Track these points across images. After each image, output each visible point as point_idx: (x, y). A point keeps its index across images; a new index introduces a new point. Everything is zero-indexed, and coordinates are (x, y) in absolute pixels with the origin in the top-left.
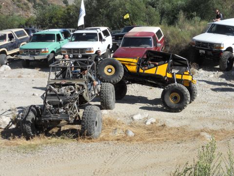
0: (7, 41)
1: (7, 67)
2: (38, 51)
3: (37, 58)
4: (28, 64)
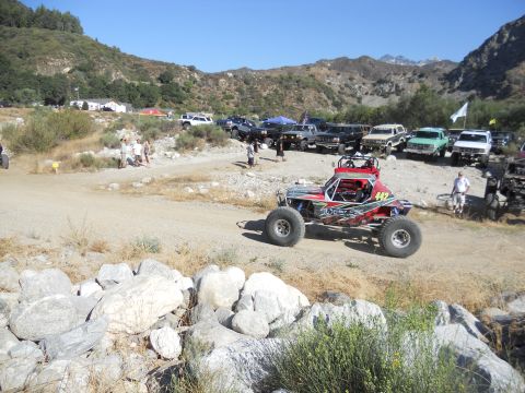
0: (392, 135)
1: (393, 157)
2: (427, 146)
3: (424, 152)
4: (411, 156)
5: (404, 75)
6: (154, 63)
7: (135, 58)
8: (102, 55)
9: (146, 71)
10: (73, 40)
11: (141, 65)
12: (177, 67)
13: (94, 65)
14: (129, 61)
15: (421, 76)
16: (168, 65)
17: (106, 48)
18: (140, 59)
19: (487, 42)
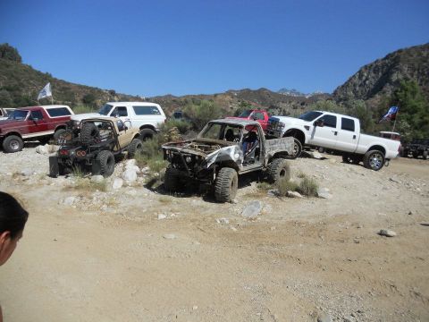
5: (290, 102)
6: (80, 87)
7: (64, 82)
8: (32, 79)
9: (73, 93)
10: (8, 66)
11: (69, 89)
12: (100, 91)
13: (24, 86)
14: (58, 85)
15: (302, 104)
16: (92, 89)
17: (39, 73)
18: (68, 84)
19: (350, 79)
